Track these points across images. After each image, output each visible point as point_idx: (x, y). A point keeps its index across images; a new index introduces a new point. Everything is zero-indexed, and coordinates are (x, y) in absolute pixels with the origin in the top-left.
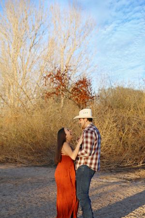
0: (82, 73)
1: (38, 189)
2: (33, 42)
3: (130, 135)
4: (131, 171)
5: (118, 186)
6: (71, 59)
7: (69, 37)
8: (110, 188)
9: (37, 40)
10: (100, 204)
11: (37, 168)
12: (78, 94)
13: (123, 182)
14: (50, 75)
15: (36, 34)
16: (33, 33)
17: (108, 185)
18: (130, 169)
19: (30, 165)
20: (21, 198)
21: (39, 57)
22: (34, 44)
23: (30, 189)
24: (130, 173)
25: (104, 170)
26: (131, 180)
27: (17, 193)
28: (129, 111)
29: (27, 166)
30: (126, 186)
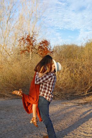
0: (43, 36)
1: (22, 113)
2: (9, 17)
3: (78, 75)
4: (80, 98)
5: (75, 108)
6: (35, 27)
7: (32, 13)
8: (70, 110)
9: (11, 16)
10: (66, 121)
11: (19, 99)
12: (42, 50)
13: (77, 105)
14: (23, 39)
15: (10, 12)
16: (9, 11)
17: (68, 108)
18: (79, 97)
19: (14, 98)
20: (13, 119)
21: (13, 27)
22: (9, 19)
23: (18, 113)
24: (80, 100)
25: (63, 99)
26: (81, 104)
27: (10, 116)
28: (76, 59)
29: (12, 99)
30: (80, 108)
